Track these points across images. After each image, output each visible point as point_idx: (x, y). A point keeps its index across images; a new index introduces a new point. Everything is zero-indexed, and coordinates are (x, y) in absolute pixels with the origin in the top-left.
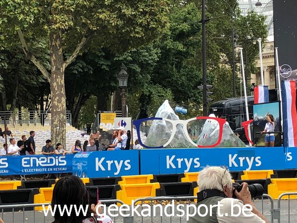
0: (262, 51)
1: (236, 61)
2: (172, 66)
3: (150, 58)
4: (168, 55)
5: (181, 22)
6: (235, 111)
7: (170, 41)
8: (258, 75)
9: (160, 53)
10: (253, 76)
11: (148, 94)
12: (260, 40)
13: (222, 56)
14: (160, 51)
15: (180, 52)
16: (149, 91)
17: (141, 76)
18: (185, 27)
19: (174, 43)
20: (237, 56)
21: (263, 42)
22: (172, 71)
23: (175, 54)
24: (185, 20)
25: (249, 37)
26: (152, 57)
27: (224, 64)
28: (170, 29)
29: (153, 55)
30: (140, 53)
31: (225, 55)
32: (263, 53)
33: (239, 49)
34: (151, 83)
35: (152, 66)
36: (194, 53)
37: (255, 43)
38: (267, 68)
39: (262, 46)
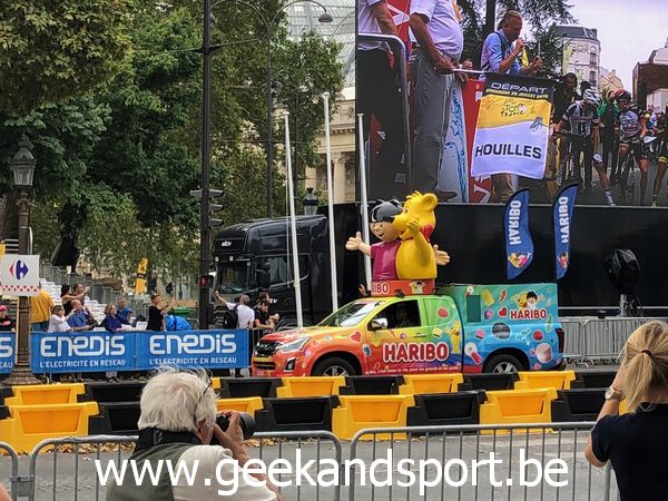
0: (330, 119)
1: (276, 138)
2: (136, 144)
3: (87, 124)
4: (128, 119)
5: (158, 49)
6: (269, 247)
7: (132, 89)
8: (322, 170)
9: (110, 115)
10: (310, 172)
11: (80, 203)
12: (326, 96)
13: (245, 126)
14: (109, 110)
15: (153, 115)
16: (83, 196)
17: (65, 165)
18: (167, 59)
19: (140, 93)
20: (277, 127)
21: (332, 99)
22: (136, 154)
23: (141, 119)
24: (167, 45)
25: (304, 88)
26: (92, 123)
27: (249, 145)
28: (134, 64)
29: (93, 118)
30: (65, 114)
31: (252, 125)
32: (333, 123)
33: (281, 114)
34: (88, 180)
35: (90, 142)
36: (184, 117)
37: (315, 102)
38: (339, 156)
39: (330, 108)
